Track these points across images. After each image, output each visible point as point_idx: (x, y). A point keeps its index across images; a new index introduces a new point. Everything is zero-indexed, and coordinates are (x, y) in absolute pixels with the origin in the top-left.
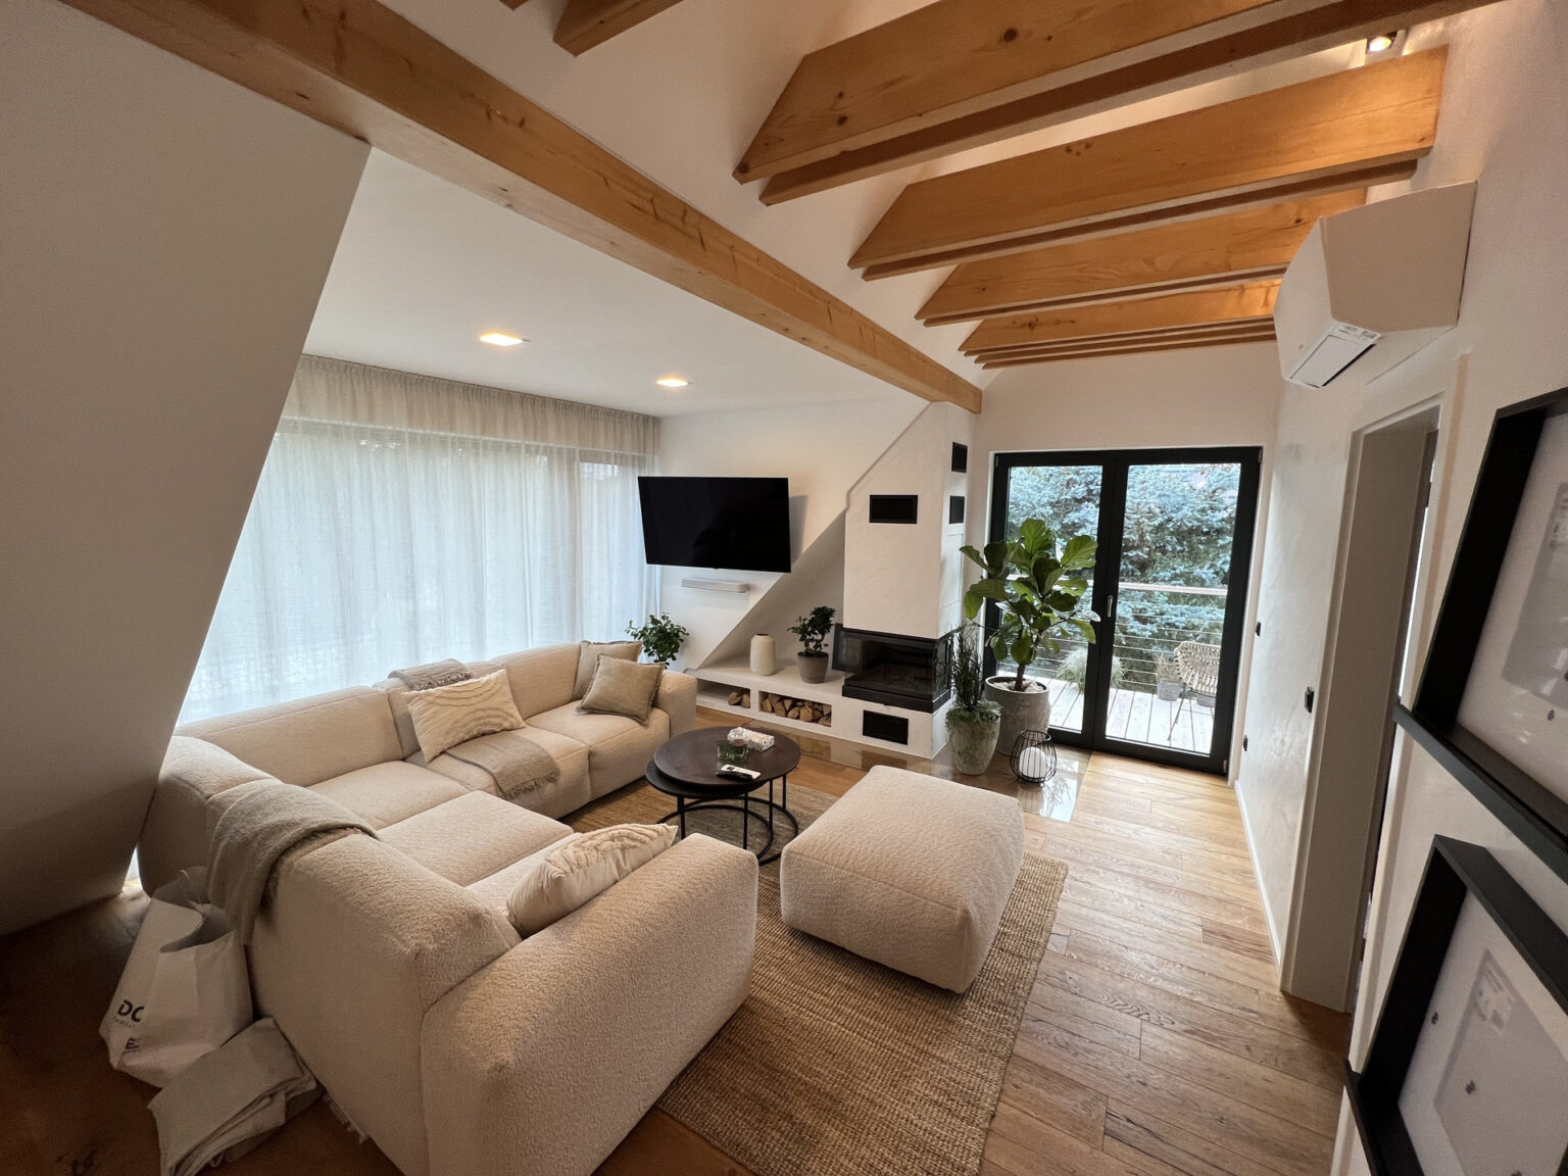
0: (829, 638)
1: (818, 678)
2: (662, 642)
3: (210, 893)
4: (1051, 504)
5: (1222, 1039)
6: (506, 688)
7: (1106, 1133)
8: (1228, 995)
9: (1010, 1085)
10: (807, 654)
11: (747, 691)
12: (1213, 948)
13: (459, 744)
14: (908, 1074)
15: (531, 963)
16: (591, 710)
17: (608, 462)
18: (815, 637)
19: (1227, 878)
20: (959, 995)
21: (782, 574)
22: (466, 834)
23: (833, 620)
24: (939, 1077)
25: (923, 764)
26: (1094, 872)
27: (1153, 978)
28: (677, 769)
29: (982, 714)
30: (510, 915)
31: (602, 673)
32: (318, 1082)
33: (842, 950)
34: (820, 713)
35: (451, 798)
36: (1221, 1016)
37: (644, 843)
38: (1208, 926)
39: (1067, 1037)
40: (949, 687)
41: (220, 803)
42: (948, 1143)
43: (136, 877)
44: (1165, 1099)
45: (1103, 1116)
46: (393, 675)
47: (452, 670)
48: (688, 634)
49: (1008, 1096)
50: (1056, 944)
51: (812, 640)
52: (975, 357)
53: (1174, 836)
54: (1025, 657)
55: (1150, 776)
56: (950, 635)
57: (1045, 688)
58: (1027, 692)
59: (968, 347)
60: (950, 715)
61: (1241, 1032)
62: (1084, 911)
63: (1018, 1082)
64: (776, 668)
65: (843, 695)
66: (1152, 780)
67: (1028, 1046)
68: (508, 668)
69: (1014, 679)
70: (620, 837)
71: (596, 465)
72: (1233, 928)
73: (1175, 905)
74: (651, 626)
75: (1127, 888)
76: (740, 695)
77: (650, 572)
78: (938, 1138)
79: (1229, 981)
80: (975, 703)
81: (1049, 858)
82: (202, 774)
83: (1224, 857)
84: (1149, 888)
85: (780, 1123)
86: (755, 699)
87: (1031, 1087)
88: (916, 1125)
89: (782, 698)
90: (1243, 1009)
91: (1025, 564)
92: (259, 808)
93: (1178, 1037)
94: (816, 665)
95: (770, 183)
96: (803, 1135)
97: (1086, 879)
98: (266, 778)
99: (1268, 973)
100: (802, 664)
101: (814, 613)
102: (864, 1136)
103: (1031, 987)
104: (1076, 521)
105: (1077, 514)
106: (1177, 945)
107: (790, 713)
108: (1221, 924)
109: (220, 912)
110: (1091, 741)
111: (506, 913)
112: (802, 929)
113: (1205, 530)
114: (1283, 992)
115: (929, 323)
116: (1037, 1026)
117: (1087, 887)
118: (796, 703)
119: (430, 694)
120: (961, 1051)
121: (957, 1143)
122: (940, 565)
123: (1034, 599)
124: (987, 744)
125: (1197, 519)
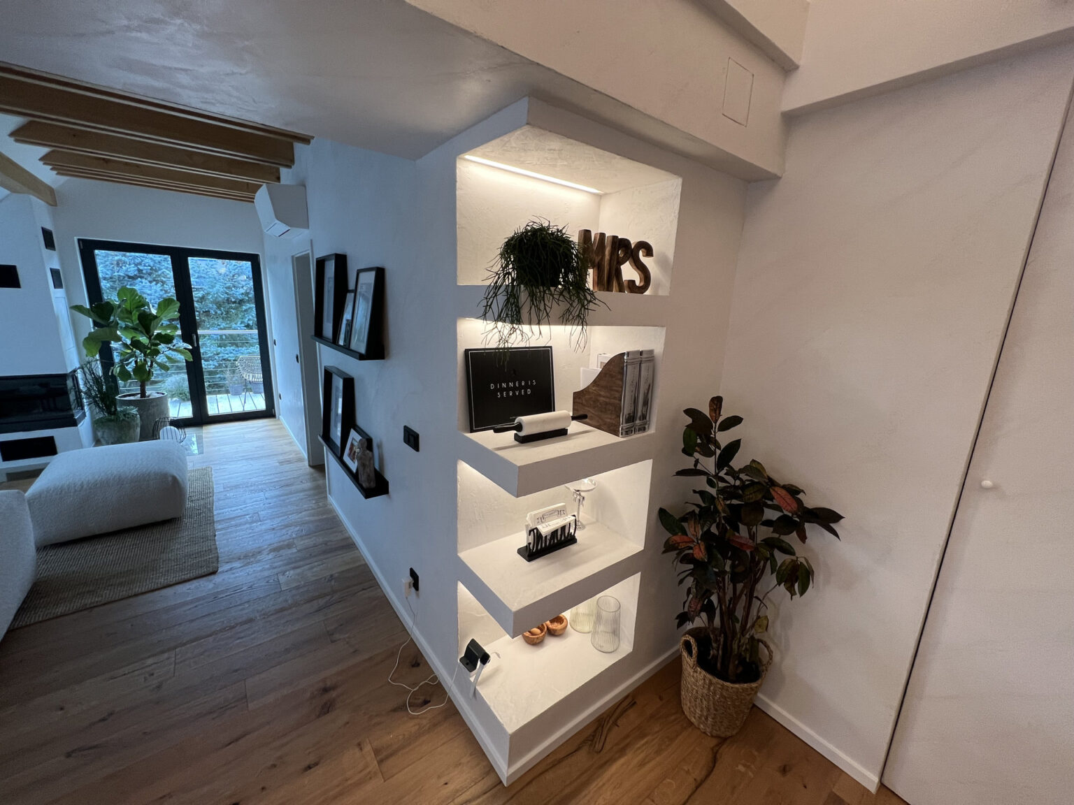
12: (284, 466)
14: (168, 547)
19: (284, 446)
27: (264, 481)
29: (123, 416)
38: (280, 461)
40: (83, 408)
44: (278, 503)
45: (258, 516)
52: (51, 167)
54: (145, 377)
56: (75, 371)
57: (163, 394)
58: (150, 398)
59: (45, 159)
60: (97, 421)
61: (299, 480)
62: (226, 477)
69: (139, 393)
72: (290, 458)
73: (266, 461)
79: (291, 471)
80: (116, 410)
81: (200, 468)
85: (106, 589)
87: (228, 524)
88: (182, 553)
90: (298, 475)
91: (127, 318)
93: (278, 490)
96: (123, 584)
97: (221, 468)
102: (158, 567)
106: (270, 470)
108: (284, 459)
110: (201, 419)
113: (233, 300)
114: (310, 466)
115: (18, 141)
117: (224, 470)
122: (55, 319)
123: (144, 339)
124: (134, 431)
125: (226, 293)
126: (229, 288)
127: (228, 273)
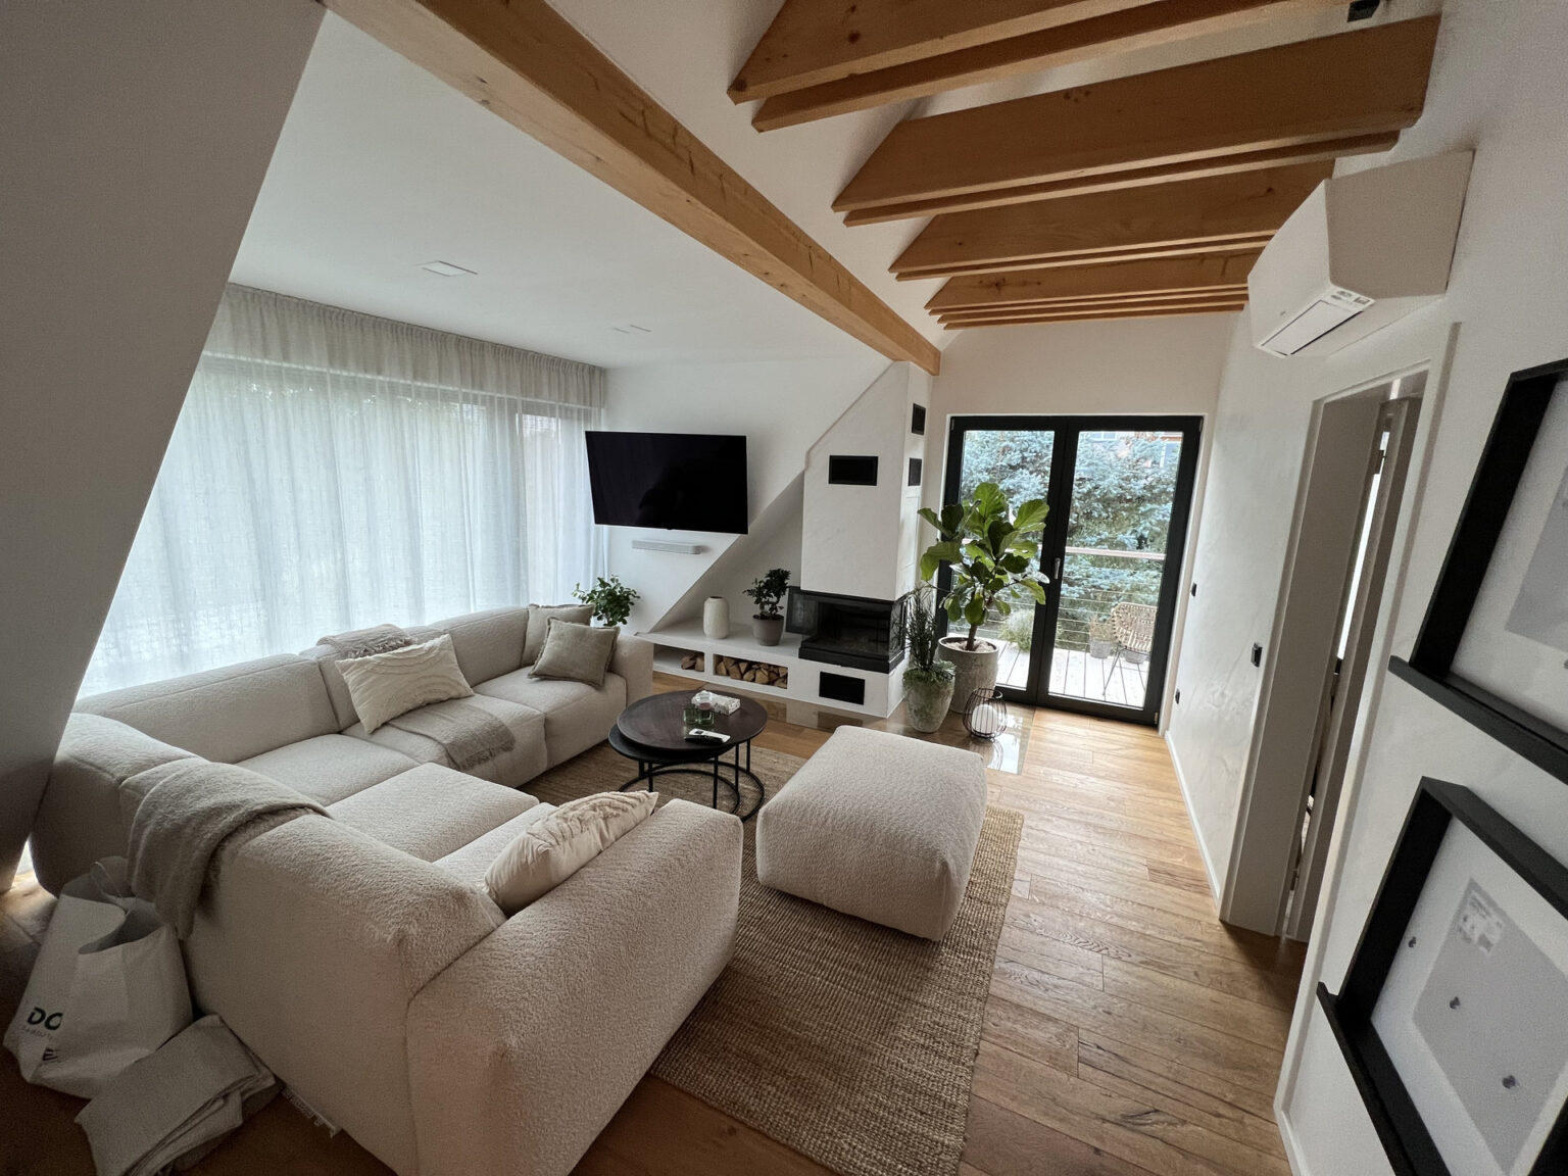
0: (784, 601)
1: (773, 641)
2: (611, 606)
3: (134, 884)
4: (987, 470)
5: (1174, 967)
6: (453, 655)
7: (1080, 1060)
8: (1175, 927)
9: (990, 1024)
10: (762, 617)
11: (701, 655)
12: (1159, 885)
13: (402, 715)
14: (894, 1021)
15: (522, 942)
16: (544, 676)
17: (552, 415)
18: (770, 600)
19: (1165, 820)
20: (935, 943)
21: (739, 535)
22: (424, 810)
23: (789, 582)
24: (923, 1021)
25: (881, 722)
26: (1048, 820)
27: (1109, 916)
28: (643, 734)
29: (938, 674)
30: (490, 892)
31: (554, 638)
32: (276, 1078)
33: (819, 906)
34: (776, 675)
35: (400, 771)
36: (1171, 947)
37: (624, 810)
38: (1156, 866)
39: (1036, 975)
40: (903, 648)
41: (137, 787)
42: (938, 1082)
43: (28, 871)
44: (1128, 1025)
45: (1076, 1046)
46: (323, 641)
47: (390, 636)
48: (638, 597)
49: (989, 1034)
50: (1020, 889)
51: (768, 603)
52: (939, 316)
53: (1116, 784)
54: (977, 619)
55: (1089, 728)
56: (905, 597)
57: (995, 648)
58: (978, 651)
59: (935, 305)
60: (907, 675)
61: (1189, 960)
62: (1042, 857)
63: (996, 1021)
64: (730, 632)
65: (800, 657)
66: (1091, 733)
67: (1002, 986)
68: (452, 633)
69: (965, 639)
70: (601, 806)
71: (539, 418)
72: (1174, 866)
73: (1122, 848)
74: (599, 589)
75: (1077, 834)
76: (694, 659)
77: (598, 534)
78: (928, 1079)
79: (1174, 914)
80: (931, 663)
81: (1006, 809)
82: (110, 755)
83: (1161, 802)
84: (1098, 833)
85: (775, 1078)
86: (709, 662)
87: (1010, 1024)
88: (906, 1069)
89: (738, 661)
90: (1189, 939)
91: (978, 528)
92: (189, 791)
93: (1136, 968)
94: (773, 628)
95: (765, 105)
96: (798, 1087)
97: (1041, 827)
98: (189, 757)
99: (1208, 906)
100: (757, 627)
101: (769, 575)
102: (857, 1084)
103: (1001, 931)
104: (1011, 487)
105: (1012, 481)
106: (1128, 884)
107: (745, 676)
108: (1163, 863)
109: (148, 907)
110: (1035, 697)
111: (486, 890)
112: (779, 887)
113: (1128, 497)
114: (1222, 921)
115: (900, 277)
116: (1008, 967)
117: (1043, 834)
118: (752, 666)
119: (369, 662)
120: (942, 995)
121: (946, 1082)
122: (899, 527)
123: (988, 562)
124: (942, 702)
125: (1121, 487)
126: (1127, 479)
127: (1130, 457)
